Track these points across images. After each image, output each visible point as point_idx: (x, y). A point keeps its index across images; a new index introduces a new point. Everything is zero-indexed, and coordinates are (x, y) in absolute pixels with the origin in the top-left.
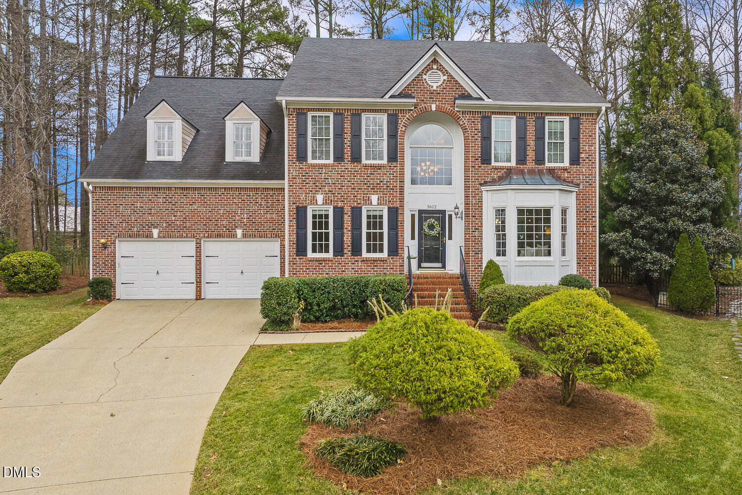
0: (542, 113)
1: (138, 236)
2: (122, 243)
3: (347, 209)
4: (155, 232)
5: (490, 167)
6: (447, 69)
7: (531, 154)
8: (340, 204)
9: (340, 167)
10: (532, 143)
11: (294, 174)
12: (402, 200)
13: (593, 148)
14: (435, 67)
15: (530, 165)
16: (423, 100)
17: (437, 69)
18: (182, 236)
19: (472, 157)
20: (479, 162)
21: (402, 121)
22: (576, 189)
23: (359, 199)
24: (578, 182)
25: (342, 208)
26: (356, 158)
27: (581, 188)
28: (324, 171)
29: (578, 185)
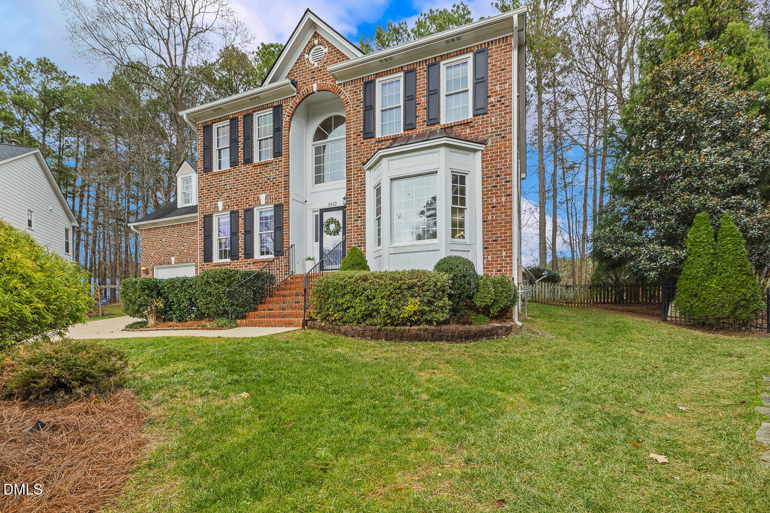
0: (435, 58)
1: (164, 263)
2: (160, 271)
3: (241, 213)
4: (173, 259)
5: (373, 140)
6: (327, 40)
7: (422, 114)
8: (236, 208)
9: (235, 171)
10: (423, 100)
11: (202, 185)
12: (287, 196)
13: (507, 86)
14: (316, 42)
15: (421, 128)
16: (305, 83)
17: (319, 44)
18: (187, 262)
19: (354, 133)
20: (360, 138)
21: (287, 111)
22: (482, 147)
23: (251, 200)
24: (485, 137)
25: (237, 212)
26: (248, 160)
27: (490, 144)
28: (223, 178)
29: (484, 143)
